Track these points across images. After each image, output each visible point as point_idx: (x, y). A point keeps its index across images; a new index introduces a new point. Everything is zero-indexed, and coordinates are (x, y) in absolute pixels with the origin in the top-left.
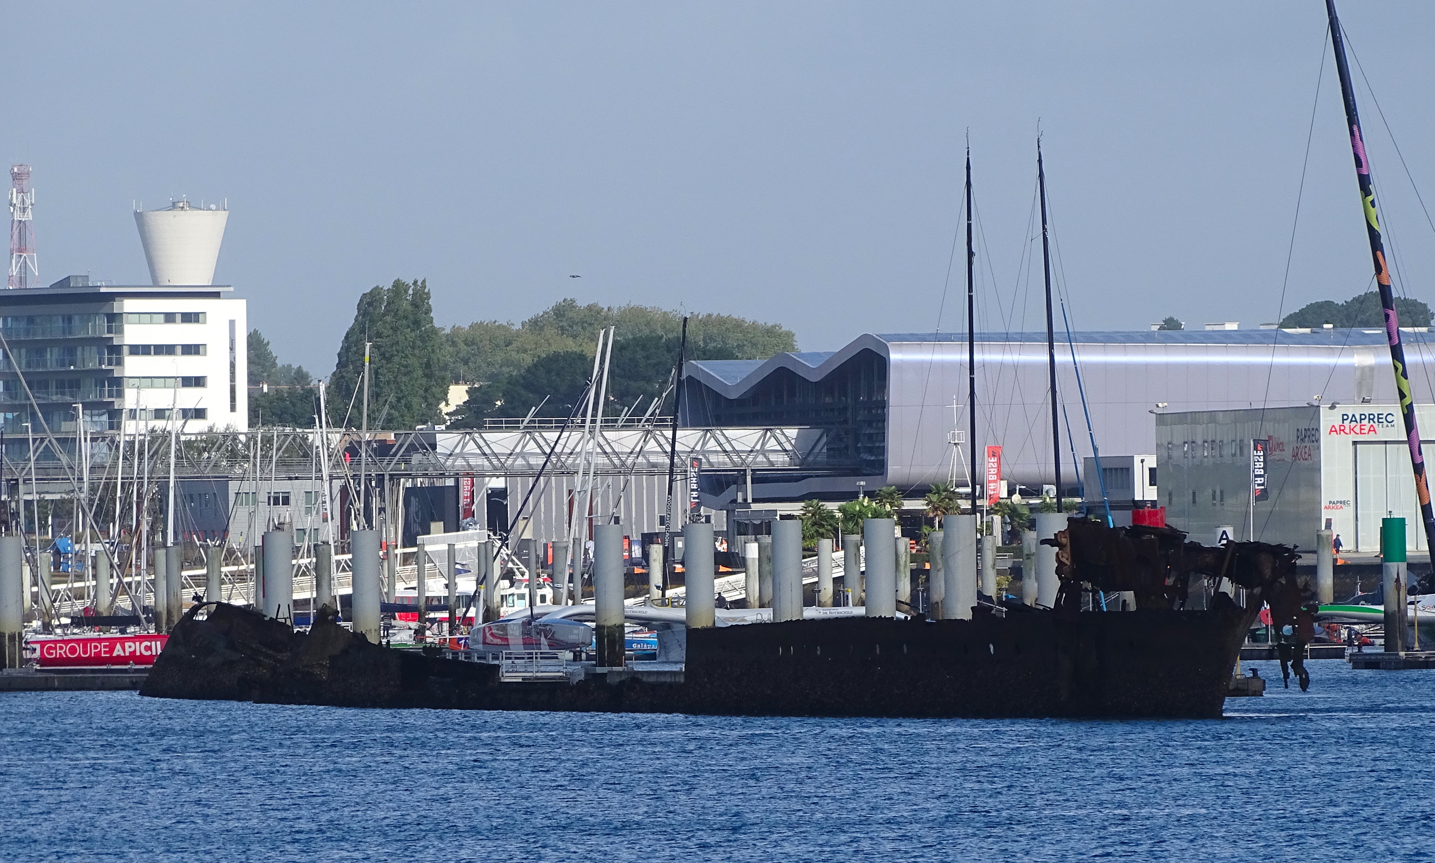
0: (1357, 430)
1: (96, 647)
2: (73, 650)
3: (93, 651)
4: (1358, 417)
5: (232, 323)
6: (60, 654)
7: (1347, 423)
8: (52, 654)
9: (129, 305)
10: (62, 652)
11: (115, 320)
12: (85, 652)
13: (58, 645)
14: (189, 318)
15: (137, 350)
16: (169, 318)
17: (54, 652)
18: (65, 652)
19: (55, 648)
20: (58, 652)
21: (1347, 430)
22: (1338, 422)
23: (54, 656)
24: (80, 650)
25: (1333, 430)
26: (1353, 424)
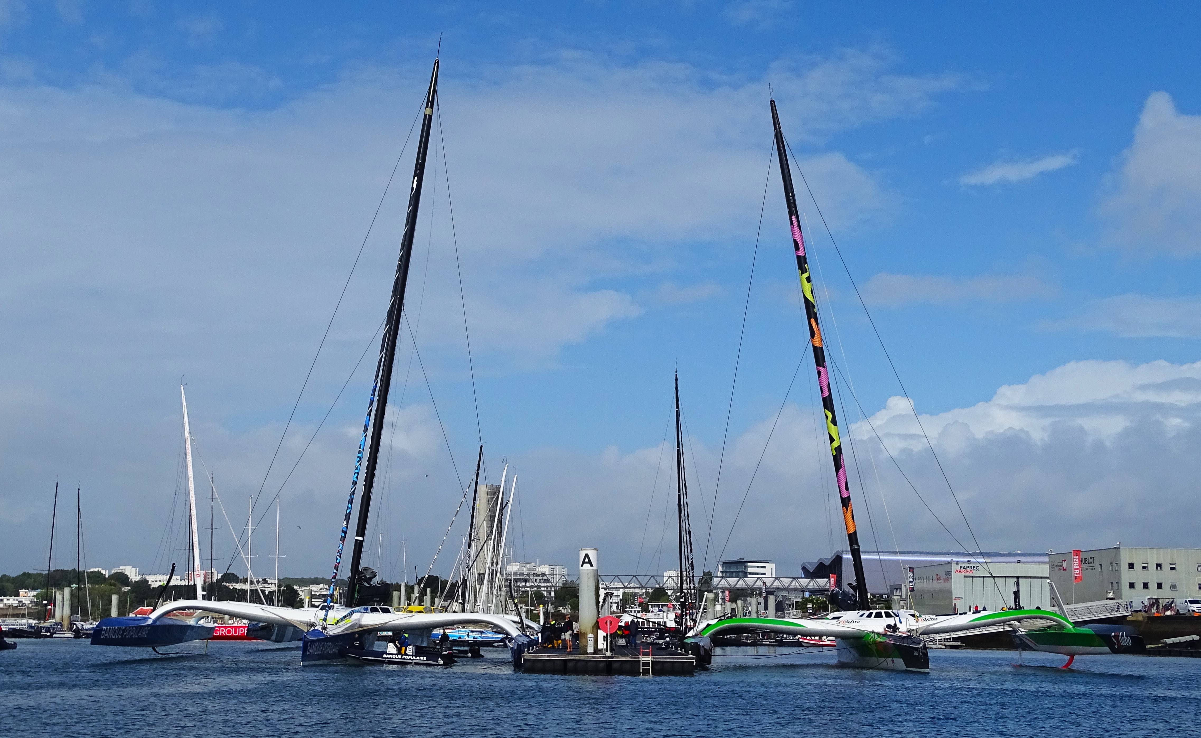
0: (966, 571)
1: (242, 631)
2: (229, 632)
3: (240, 632)
4: (966, 567)
5: (772, 568)
6: (222, 633)
7: (962, 569)
8: (218, 633)
9: (749, 564)
10: (223, 632)
11: (746, 567)
12: (236, 633)
13: (221, 629)
14: (762, 567)
15: (750, 574)
16: (758, 567)
17: (219, 632)
18: (225, 633)
19: (219, 631)
20: (221, 632)
21: (962, 572)
22: (958, 568)
23: (218, 634)
24: (233, 631)
25: (956, 571)
26: (964, 569)
